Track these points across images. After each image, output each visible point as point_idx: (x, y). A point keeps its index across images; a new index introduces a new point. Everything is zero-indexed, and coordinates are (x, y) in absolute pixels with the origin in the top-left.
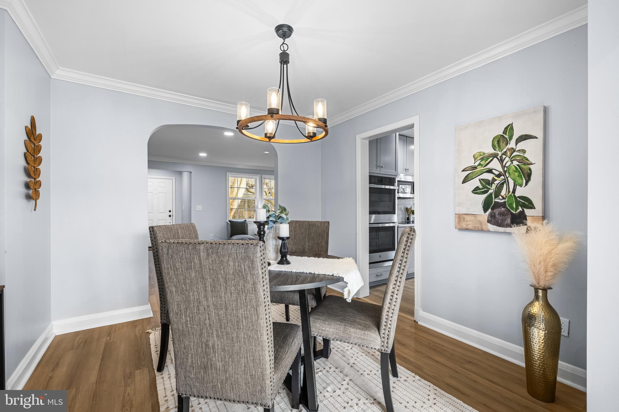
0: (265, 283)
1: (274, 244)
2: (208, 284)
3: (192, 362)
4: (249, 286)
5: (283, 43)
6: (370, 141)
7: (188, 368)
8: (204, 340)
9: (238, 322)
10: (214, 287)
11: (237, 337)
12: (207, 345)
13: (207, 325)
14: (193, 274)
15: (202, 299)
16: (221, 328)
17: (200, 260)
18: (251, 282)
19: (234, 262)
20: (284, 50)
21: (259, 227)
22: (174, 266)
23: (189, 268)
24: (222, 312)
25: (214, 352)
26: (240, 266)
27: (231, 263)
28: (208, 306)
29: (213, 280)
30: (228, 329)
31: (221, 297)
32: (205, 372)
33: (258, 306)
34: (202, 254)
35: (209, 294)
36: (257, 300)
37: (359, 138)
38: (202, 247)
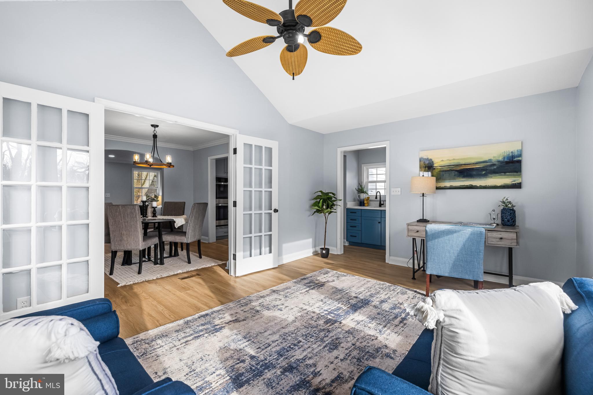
0: (139, 215)
1: (151, 210)
2: (122, 216)
3: (117, 240)
4: (134, 216)
5: (155, 130)
6: (216, 160)
7: (115, 242)
8: (120, 232)
9: (131, 226)
10: (124, 217)
11: (131, 230)
12: (122, 234)
13: (122, 228)
14: (117, 214)
15: (120, 220)
16: (126, 228)
17: (120, 210)
18: (135, 215)
19: (130, 210)
20: (155, 133)
21: (143, 203)
22: (111, 211)
23: (116, 212)
24: (126, 224)
25: (124, 236)
26: (131, 211)
27: (129, 210)
28: (122, 222)
29: (124, 215)
30: (128, 228)
31: (126, 219)
32: (121, 242)
33: (137, 221)
34: (120, 208)
35: (122, 219)
36: (137, 220)
37: (209, 159)
38: (120, 206)
